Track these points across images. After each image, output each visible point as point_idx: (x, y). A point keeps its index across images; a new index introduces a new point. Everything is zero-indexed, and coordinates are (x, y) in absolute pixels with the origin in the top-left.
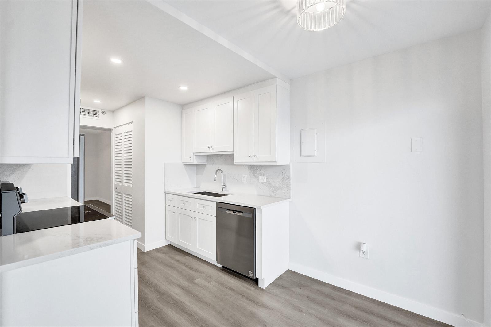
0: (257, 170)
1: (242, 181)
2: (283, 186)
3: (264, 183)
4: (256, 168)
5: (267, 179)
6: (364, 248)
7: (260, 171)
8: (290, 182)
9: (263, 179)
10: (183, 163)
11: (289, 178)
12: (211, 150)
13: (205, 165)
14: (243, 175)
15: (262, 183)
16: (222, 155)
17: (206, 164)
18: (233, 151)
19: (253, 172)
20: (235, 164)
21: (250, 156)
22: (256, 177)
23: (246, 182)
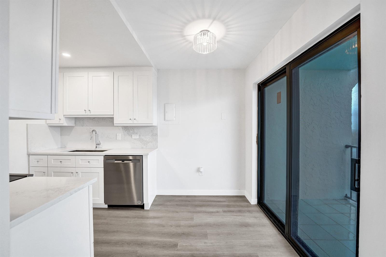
0: (131, 130)
1: (116, 139)
2: (153, 140)
3: (137, 139)
4: (130, 129)
5: (139, 136)
6: (202, 170)
7: (134, 130)
8: (158, 138)
9: (135, 137)
10: (47, 124)
11: (156, 135)
12: (88, 113)
13: (72, 127)
14: (117, 134)
15: (135, 139)
16: (94, 118)
17: (75, 126)
18: (113, 115)
19: (127, 132)
20: (115, 125)
21: (130, 119)
22: (130, 135)
23: (120, 139)
